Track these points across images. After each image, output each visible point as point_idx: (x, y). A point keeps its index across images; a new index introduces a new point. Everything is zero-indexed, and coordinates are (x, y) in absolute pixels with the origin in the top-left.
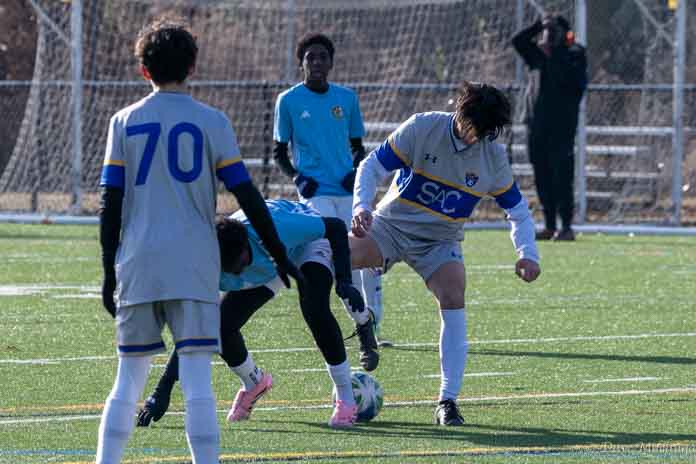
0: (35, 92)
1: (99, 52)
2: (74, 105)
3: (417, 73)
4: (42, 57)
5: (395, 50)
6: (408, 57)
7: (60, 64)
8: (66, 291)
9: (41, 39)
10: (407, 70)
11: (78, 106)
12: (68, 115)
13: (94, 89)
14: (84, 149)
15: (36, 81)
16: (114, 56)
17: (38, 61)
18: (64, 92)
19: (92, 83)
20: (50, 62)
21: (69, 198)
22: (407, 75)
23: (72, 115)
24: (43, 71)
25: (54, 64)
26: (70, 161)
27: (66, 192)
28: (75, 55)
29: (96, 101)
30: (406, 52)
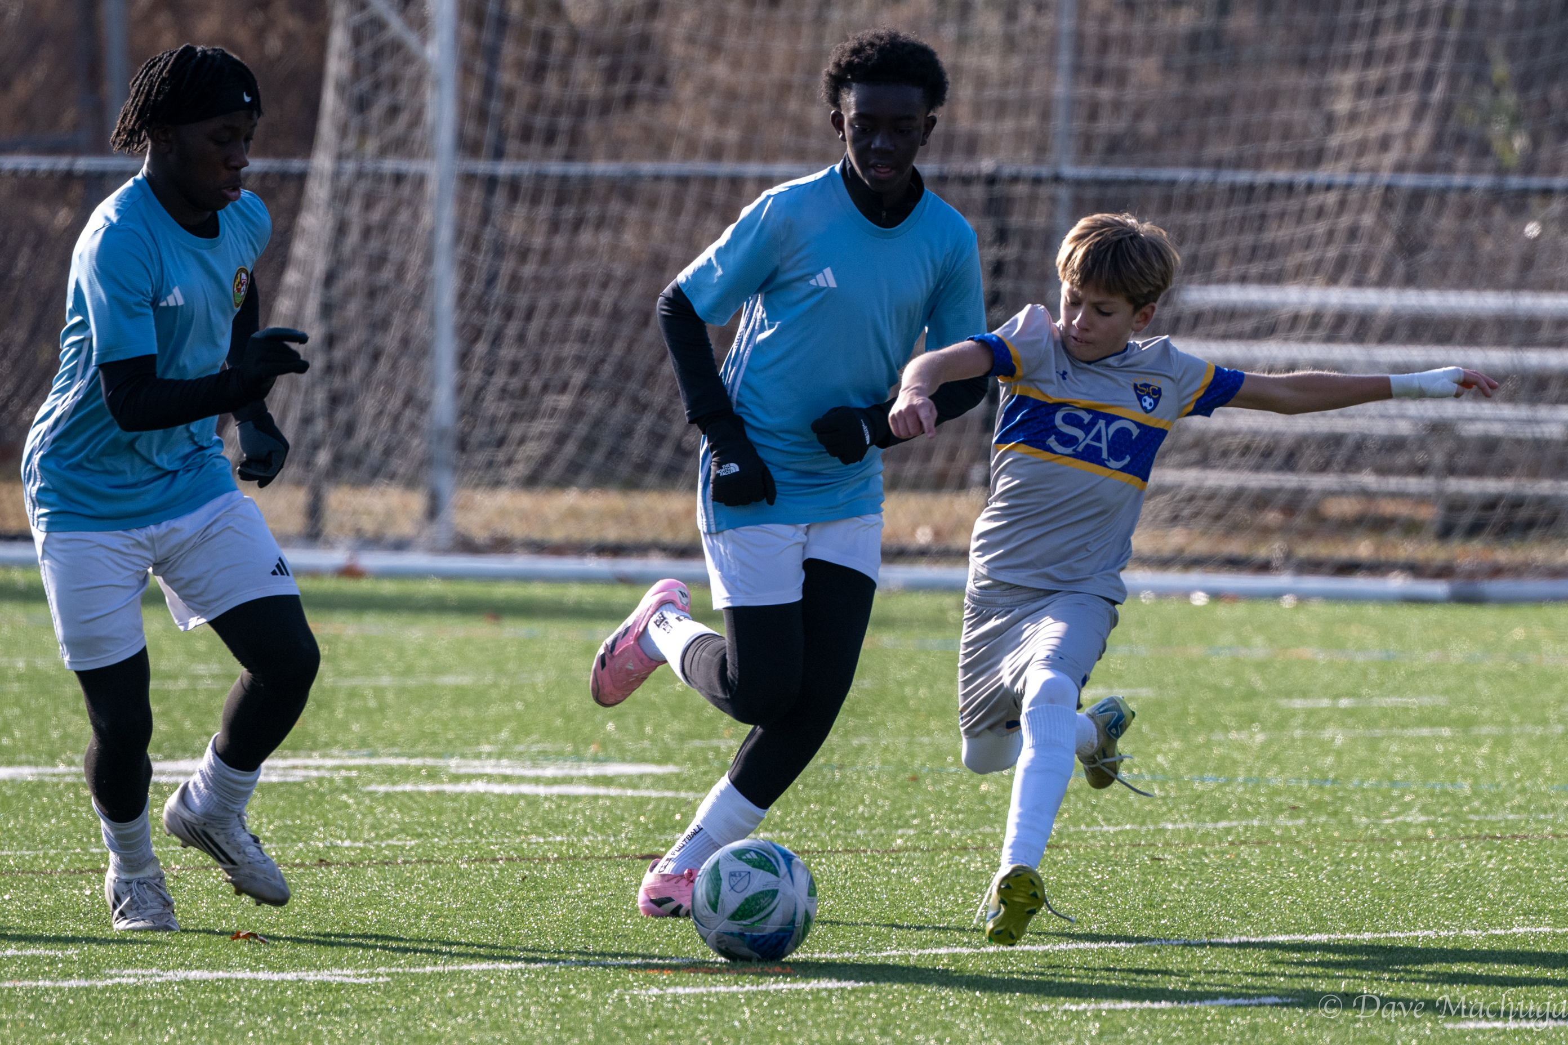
0: (318, 191)
1: (506, 77)
2: (432, 233)
3: (1437, 143)
4: (341, 88)
5: (1374, 75)
6: (1412, 97)
7: (394, 111)
8: (406, 774)
9: (339, 39)
10: (1409, 136)
11: (445, 235)
12: (415, 259)
13: (491, 182)
14: (463, 359)
15: (322, 161)
16: (551, 86)
17: (330, 100)
18: (406, 190)
19: (482, 166)
20: (362, 105)
21: (417, 502)
22: (1409, 148)
23: (428, 260)
24: (343, 131)
25: (377, 111)
26: (421, 394)
27: (411, 483)
28: (437, 84)
29: (497, 218)
30: (1406, 80)
